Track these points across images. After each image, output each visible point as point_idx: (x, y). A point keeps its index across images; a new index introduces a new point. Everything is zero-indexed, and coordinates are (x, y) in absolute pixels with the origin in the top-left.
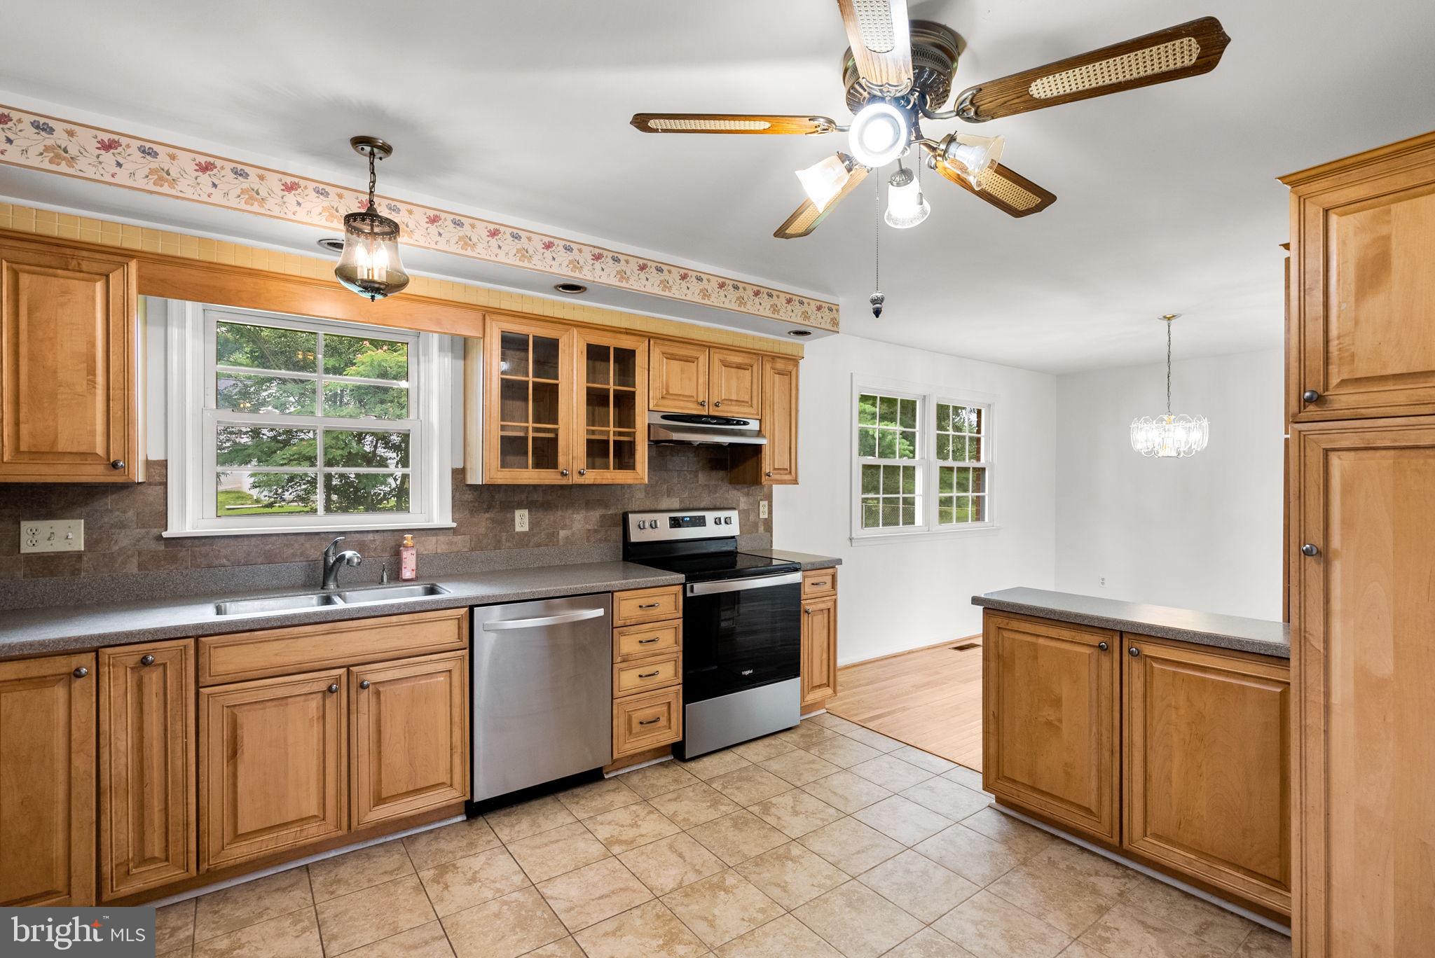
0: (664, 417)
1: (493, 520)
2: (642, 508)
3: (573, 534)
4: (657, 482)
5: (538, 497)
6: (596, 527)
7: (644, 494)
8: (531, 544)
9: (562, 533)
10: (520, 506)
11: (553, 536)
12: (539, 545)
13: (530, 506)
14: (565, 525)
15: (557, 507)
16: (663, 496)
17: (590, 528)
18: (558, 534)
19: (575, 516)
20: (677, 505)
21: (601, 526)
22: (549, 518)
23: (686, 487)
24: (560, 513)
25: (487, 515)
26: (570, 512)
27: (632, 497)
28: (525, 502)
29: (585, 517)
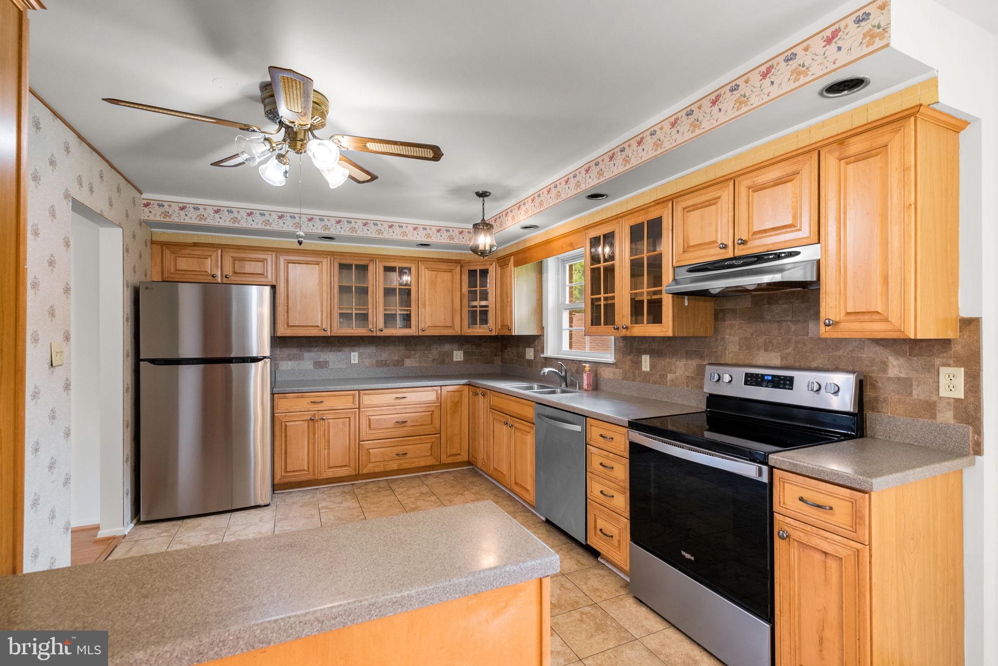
0: (690, 271)
1: (632, 361)
2: (734, 362)
3: (677, 378)
4: (752, 334)
5: (655, 346)
6: (693, 375)
7: (737, 347)
8: (651, 381)
9: (670, 376)
10: (645, 353)
11: (663, 377)
12: (655, 383)
13: (652, 353)
14: (672, 370)
15: (666, 354)
16: (759, 349)
17: (688, 375)
18: (667, 377)
19: (678, 363)
20: (777, 362)
21: (697, 375)
22: (662, 363)
23: (789, 340)
24: (668, 360)
25: (629, 357)
26: (674, 360)
27: (725, 349)
28: (648, 349)
29: (685, 365)
